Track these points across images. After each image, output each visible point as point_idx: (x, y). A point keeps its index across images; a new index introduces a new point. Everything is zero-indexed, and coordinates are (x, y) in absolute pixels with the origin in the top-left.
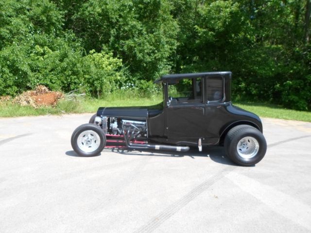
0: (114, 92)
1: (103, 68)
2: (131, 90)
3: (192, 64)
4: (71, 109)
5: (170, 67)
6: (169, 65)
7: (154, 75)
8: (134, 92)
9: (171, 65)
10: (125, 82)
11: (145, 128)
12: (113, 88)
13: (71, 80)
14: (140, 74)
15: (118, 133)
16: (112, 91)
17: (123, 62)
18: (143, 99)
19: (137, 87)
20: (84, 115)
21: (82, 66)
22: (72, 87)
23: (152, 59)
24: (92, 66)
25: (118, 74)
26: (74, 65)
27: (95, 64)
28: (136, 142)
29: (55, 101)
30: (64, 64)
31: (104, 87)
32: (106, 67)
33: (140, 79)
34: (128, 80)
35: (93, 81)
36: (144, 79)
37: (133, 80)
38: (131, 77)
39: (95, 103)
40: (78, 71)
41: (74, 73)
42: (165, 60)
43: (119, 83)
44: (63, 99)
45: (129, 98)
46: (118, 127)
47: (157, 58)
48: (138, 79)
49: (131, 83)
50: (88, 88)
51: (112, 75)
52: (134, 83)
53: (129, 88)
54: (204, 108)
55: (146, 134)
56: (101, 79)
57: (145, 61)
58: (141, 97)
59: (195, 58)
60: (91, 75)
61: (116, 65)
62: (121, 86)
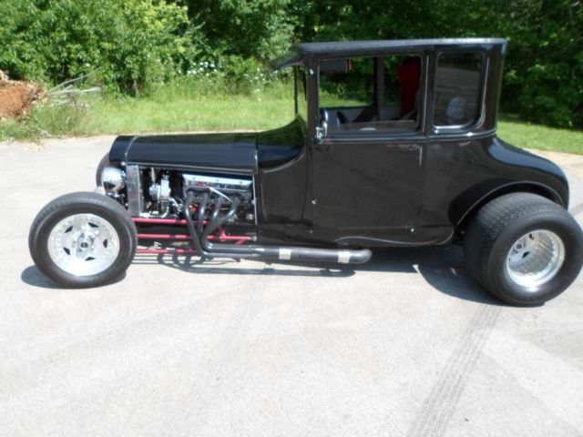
0: (173, 81)
1: (145, 26)
2: (209, 77)
3: (339, 23)
4: (64, 125)
5: (291, 28)
6: (289, 23)
7: (259, 45)
8: (215, 82)
9: (293, 24)
10: (197, 59)
11: (247, 195)
12: (168, 72)
13: (69, 53)
14: (229, 43)
15: (173, 210)
16: (167, 79)
17: (190, 14)
18: (236, 97)
19: (222, 70)
20: (98, 139)
21: (94, 21)
22: (73, 70)
23: (253, 8)
24: (117, 20)
25: (178, 40)
26: (75, 17)
27: (127, 17)
28: (224, 236)
29: (24, 105)
30: (49, 14)
31: (148, 70)
32: (153, 23)
33: (227, 53)
34: (202, 55)
35: (123, 57)
36: (237, 54)
37: (212, 55)
38: (208, 49)
39: (127, 107)
40: (84, 33)
41: (76, 37)
42: (282, 12)
43: (182, 61)
44: (45, 100)
45: (206, 94)
46: (172, 195)
47: (265, 5)
48: (225, 53)
49: (210, 63)
50: (111, 73)
51: (166, 42)
52: (216, 62)
53: (204, 74)
54: (424, 145)
55: (253, 213)
56: (139, 53)
57: (240, 12)
58: (232, 93)
59: (344, 10)
60: (116, 43)
61: (175, 19)
62: (186, 67)
